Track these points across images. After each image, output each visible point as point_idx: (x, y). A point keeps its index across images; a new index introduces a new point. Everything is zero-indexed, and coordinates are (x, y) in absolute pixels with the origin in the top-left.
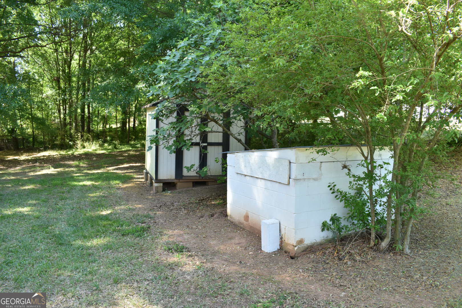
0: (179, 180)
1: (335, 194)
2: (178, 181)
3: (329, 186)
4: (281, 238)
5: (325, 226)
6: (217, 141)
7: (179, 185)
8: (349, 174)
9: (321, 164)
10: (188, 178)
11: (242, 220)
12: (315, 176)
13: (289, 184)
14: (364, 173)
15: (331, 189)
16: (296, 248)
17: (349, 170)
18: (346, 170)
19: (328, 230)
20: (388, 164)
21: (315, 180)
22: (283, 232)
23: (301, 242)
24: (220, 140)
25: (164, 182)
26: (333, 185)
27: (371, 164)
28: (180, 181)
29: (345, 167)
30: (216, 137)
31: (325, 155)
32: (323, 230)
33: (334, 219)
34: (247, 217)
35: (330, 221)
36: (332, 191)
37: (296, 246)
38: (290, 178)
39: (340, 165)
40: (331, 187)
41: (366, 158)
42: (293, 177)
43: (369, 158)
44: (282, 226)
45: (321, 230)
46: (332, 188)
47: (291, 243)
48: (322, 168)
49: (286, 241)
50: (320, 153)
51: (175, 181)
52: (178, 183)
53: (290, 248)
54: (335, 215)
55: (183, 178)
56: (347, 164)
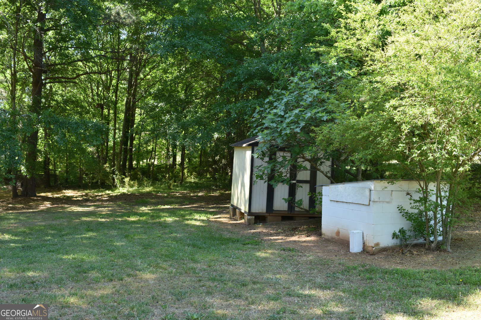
0: (270, 213)
1: (402, 213)
2: (268, 215)
3: (398, 208)
4: (364, 243)
5: (394, 236)
6: (305, 179)
7: (269, 218)
8: (411, 199)
9: (392, 193)
10: (277, 212)
11: (334, 235)
12: (387, 200)
13: (369, 205)
14: (420, 197)
15: (399, 210)
16: (374, 249)
17: (411, 196)
18: (409, 196)
19: (397, 238)
20: (433, 190)
21: (388, 202)
22: (365, 239)
23: (377, 244)
24: (308, 178)
25: (256, 215)
26: (401, 207)
27: (426, 192)
28: (271, 215)
29: (408, 194)
30: (304, 175)
31: (393, 184)
32: (393, 238)
33: (402, 231)
34: (338, 233)
35: (399, 232)
36: (400, 211)
37: (374, 247)
38: (370, 201)
39: (405, 193)
40: (399, 208)
41: (423, 188)
42: (372, 199)
43: (424, 188)
44: (364, 235)
45: (391, 238)
46: (401, 209)
47: (371, 245)
48: (393, 195)
49: (367, 245)
50: (390, 184)
51: (267, 215)
52: (268, 217)
53: (370, 249)
54: (403, 228)
55: (274, 212)
56: (409, 192)
